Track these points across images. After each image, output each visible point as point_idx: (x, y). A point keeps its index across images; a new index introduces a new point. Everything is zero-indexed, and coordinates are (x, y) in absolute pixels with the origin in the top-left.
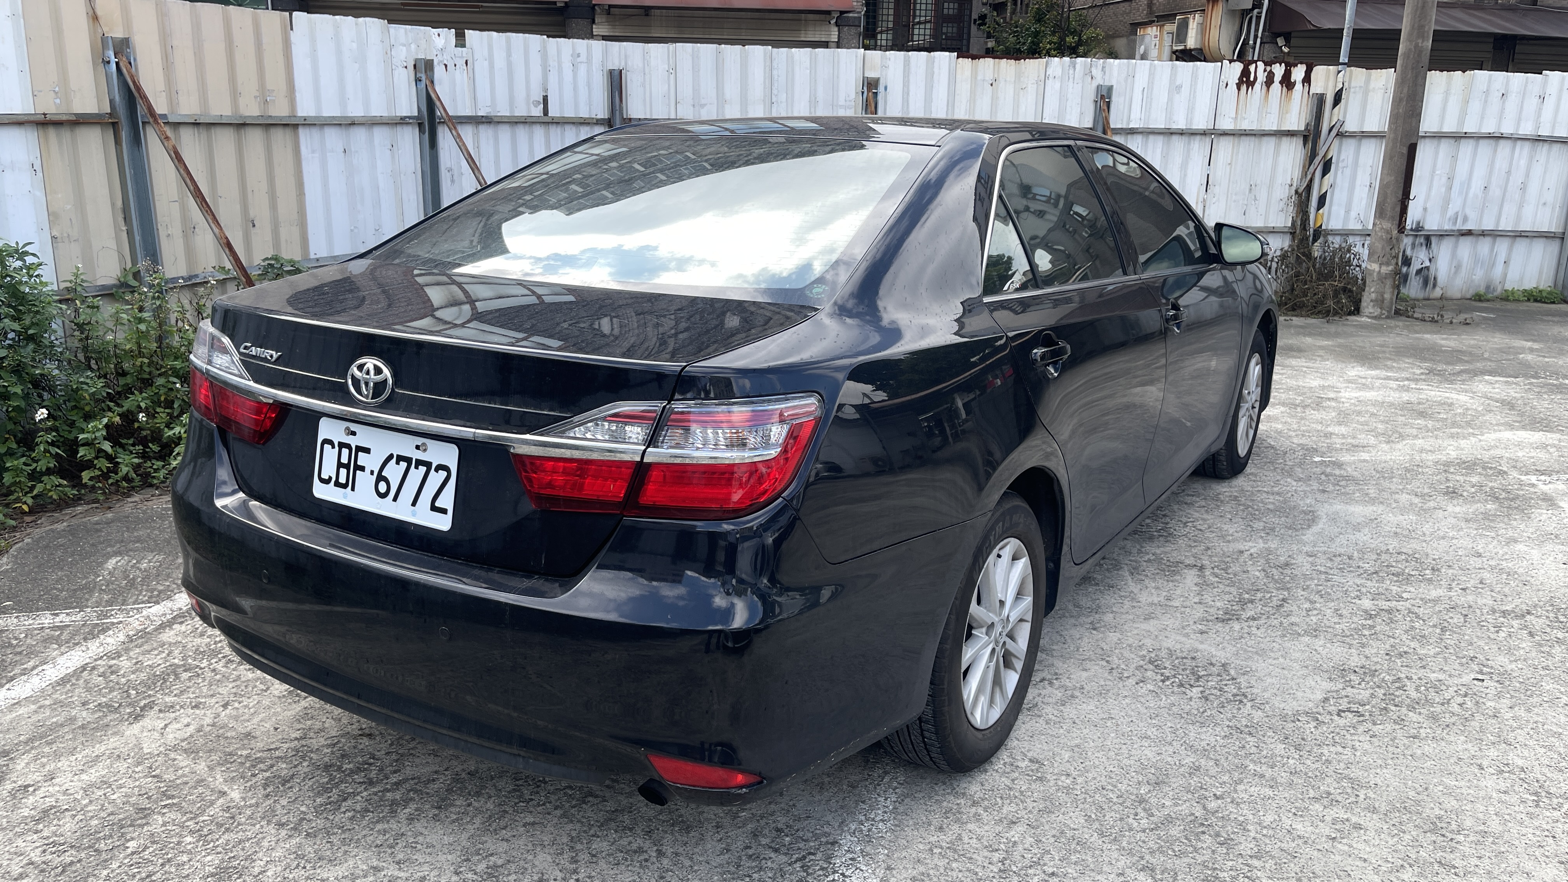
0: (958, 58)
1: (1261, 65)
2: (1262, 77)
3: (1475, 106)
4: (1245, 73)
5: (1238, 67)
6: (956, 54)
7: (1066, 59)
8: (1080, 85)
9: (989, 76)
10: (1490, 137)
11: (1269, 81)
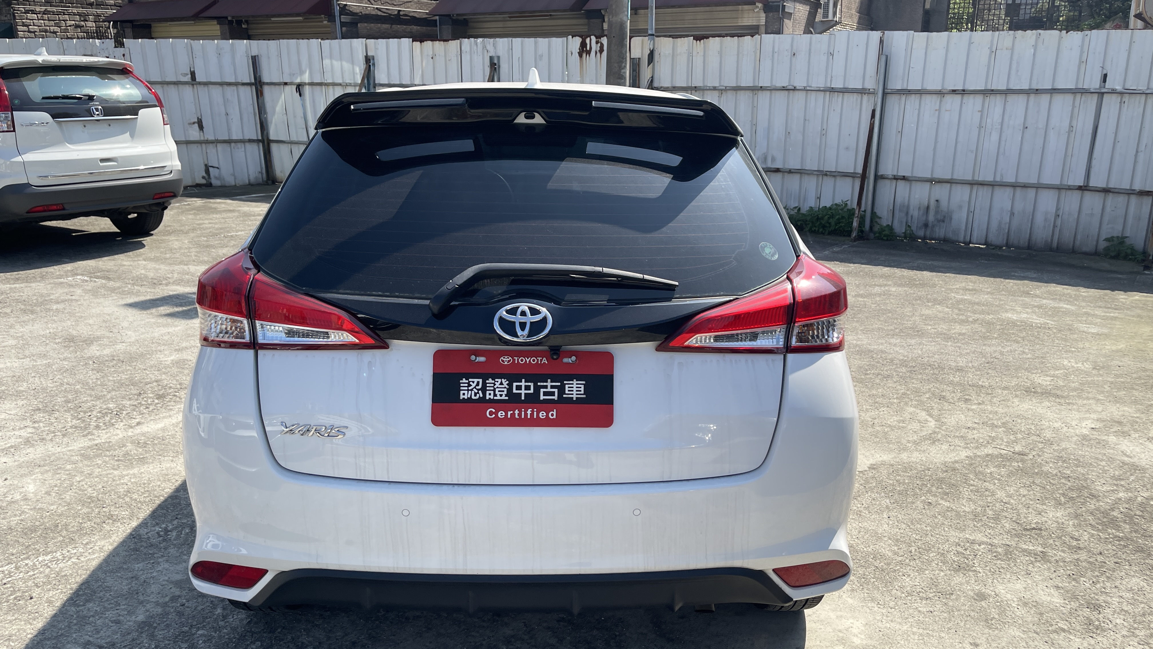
0: (413, 41)
1: (593, 38)
2: (595, 47)
3: (766, 65)
4: (583, 45)
5: (578, 40)
6: (411, 40)
7: (472, 39)
8: (481, 56)
9: (431, 53)
10: (784, 89)
11: (601, 51)
